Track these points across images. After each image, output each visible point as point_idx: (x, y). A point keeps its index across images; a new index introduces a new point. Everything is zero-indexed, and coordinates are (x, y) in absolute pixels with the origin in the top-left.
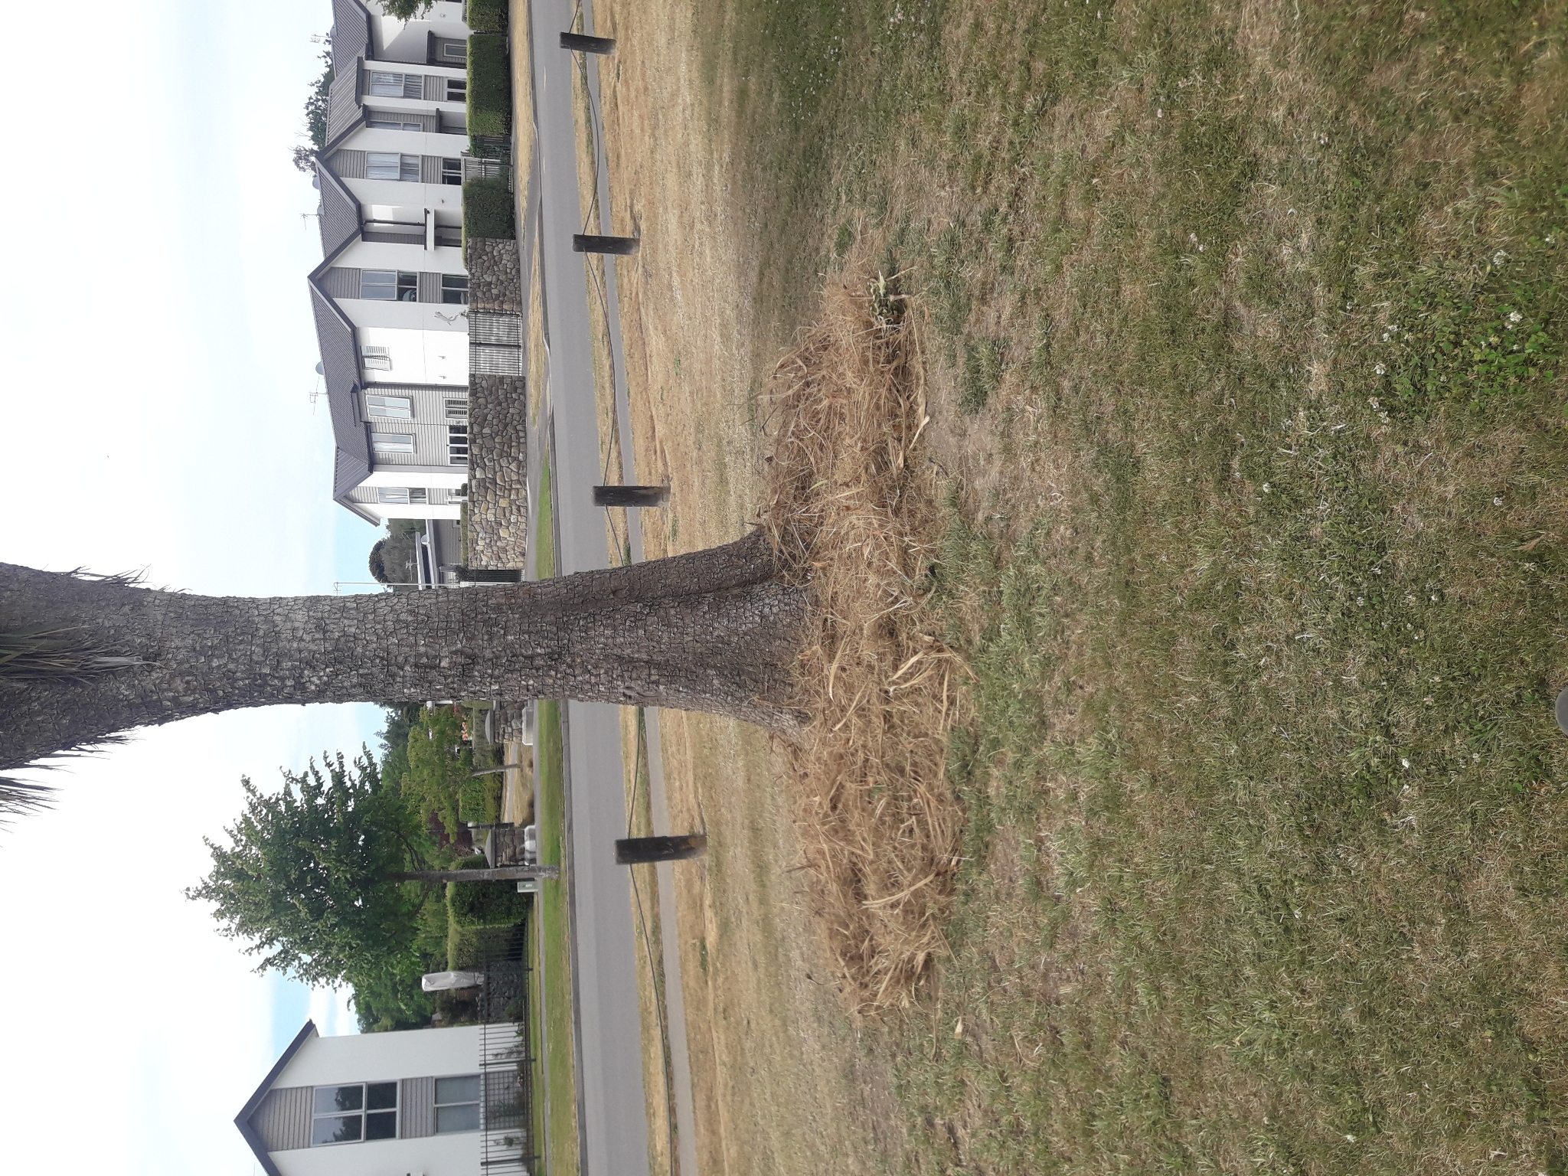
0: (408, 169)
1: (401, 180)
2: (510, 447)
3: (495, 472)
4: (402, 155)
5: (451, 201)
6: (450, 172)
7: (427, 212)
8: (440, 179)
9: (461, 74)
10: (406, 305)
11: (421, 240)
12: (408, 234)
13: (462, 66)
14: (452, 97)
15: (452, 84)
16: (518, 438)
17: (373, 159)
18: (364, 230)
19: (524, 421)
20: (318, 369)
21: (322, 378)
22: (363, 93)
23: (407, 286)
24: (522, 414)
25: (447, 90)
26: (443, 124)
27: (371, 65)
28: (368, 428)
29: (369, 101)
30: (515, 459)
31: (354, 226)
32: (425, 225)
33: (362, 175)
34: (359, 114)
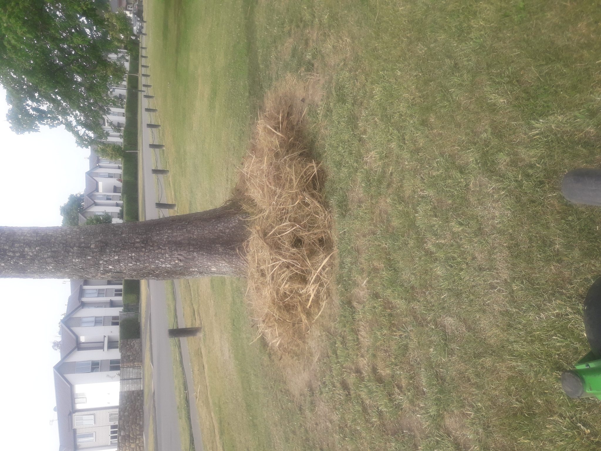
0: (98, 321)
1: (95, 326)
2: (136, 419)
3: (130, 432)
4: (96, 317)
5: (115, 332)
6: (114, 321)
7: (105, 336)
8: (111, 323)
9: (121, 287)
10: (94, 374)
11: (102, 348)
12: (97, 346)
13: (121, 284)
14: (116, 295)
15: (117, 290)
16: (140, 415)
17: (84, 320)
18: (79, 346)
19: (143, 408)
20: (55, 409)
21: (56, 413)
22: (82, 297)
23: (95, 366)
24: (142, 405)
25: (114, 293)
26: (112, 304)
27: (85, 287)
28: (75, 431)
29: (84, 299)
30: (139, 424)
31: (75, 345)
32: (103, 342)
33: (79, 325)
34: (79, 304)
